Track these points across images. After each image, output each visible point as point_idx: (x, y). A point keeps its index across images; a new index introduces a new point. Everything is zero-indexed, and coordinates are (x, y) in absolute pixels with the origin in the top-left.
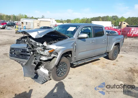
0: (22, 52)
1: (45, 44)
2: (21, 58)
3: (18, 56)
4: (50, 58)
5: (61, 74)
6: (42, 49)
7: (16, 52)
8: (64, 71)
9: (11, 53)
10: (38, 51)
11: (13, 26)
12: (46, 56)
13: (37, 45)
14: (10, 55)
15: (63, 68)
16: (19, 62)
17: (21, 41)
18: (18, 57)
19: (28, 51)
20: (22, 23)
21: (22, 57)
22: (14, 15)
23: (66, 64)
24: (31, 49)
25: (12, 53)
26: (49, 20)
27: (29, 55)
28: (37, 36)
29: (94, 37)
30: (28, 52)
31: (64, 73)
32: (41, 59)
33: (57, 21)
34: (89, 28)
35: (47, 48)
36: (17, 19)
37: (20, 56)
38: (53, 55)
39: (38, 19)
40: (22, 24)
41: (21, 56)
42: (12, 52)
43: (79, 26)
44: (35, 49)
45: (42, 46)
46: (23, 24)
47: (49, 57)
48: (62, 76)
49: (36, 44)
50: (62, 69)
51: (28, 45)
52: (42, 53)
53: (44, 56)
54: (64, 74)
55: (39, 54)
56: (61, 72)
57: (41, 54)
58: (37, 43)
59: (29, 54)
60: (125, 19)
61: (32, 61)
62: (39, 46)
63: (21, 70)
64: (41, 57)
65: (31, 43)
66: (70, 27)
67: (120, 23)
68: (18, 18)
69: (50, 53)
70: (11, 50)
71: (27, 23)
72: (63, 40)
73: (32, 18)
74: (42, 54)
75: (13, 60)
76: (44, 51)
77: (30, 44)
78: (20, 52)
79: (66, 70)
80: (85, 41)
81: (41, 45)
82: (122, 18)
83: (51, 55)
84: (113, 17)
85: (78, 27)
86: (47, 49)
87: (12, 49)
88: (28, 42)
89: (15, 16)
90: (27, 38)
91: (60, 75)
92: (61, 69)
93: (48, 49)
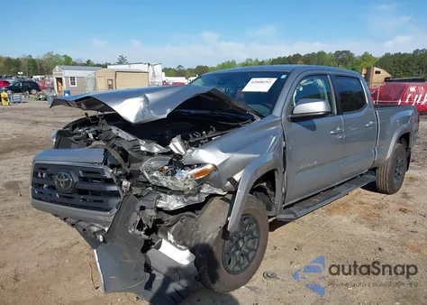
0: (84, 180)
1: (176, 145)
2: (81, 207)
3: (67, 199)
4: (196, 199)
5: (238, 263)
6: (166, 168)
7: (60, 182)
8: (248, 248)
9: (37, 185)
10: (149, 173)
11: (30, 90)
12: (179, 193)
13: (143, 149)
14: (33, 191)
15: (246, 238)
16: (73, 221)
17: (72, 138)
18: (65, 200)
19: (109, 176)
20: (59, 80)
21: (84, 199)
22: (30, 56)
23: (256, 222)
24: (119, 167)
25: (41, 185)
26: (144, 68)
27: (116, 194)
28: (144, 116)
29: (338, 114)
30: (110, 181)
31: (251, 255)
32: (159, 206)
33: (168, 72)
34: (320, 82)
35: (185, 161)
36: (42, 69)
37: (76, 196)
38: (206, 189)
39: (109, 67)
40: (59, 84)
41: (79, 199)
42: (40, 181)
43: (288, 74)
44: (134, 166)
45: (163, 154)
46: (61, 82)
47: (191, 198)
48: (242, 270)
49: (139, 145)
50: (241, 244)
51: (106, 150)
52: (166, 181)
53: (172, 192)
54: (250, 262)
55: (153, 186)
56: (237, 253)
57: (162, 187)
58: (142, 142)
59: (115, 188)
60: (376, 59)
61: (128, 219)
62: (150, 154)
63: (76, 249)
64: (159, 197)
65: (117, 143)
66: (253, 80)
67: (364, 71)
68: (44, 66)
69: (198, 181)
70: (35, 174)
71: (73, 78)
72: (239, 126)
73: (89, 64)
74: (165, 184)
75: (47, 211)
76: (174, 173)
77: (113, 146)
78: (76, 179)
79: (254, 244)
80: (313, 128)
81: (156, 149)
82: (366, 57)
83: (200, 188)
84: (338, 53)
85: (284, 77)
86: (183, 167)
87: (39, 169)
88: (105, 141)
89: (34, 61)
90: (97, 124)
91: (237, 268)
92: (237, 242)
93: (191, 167)
